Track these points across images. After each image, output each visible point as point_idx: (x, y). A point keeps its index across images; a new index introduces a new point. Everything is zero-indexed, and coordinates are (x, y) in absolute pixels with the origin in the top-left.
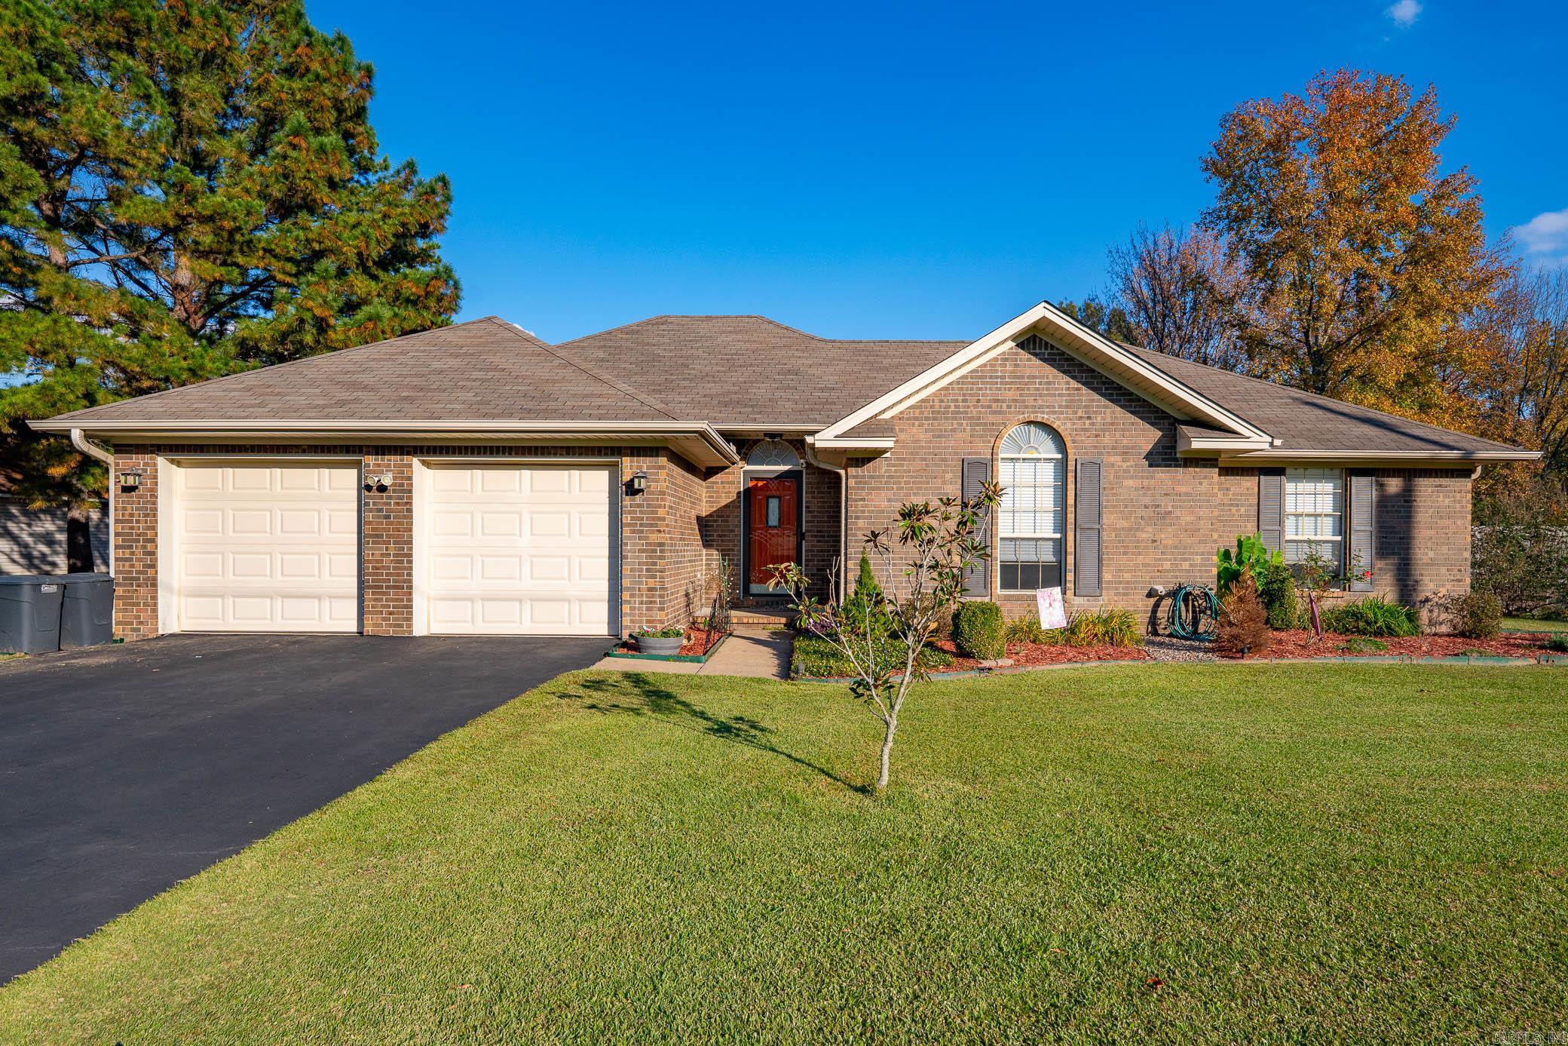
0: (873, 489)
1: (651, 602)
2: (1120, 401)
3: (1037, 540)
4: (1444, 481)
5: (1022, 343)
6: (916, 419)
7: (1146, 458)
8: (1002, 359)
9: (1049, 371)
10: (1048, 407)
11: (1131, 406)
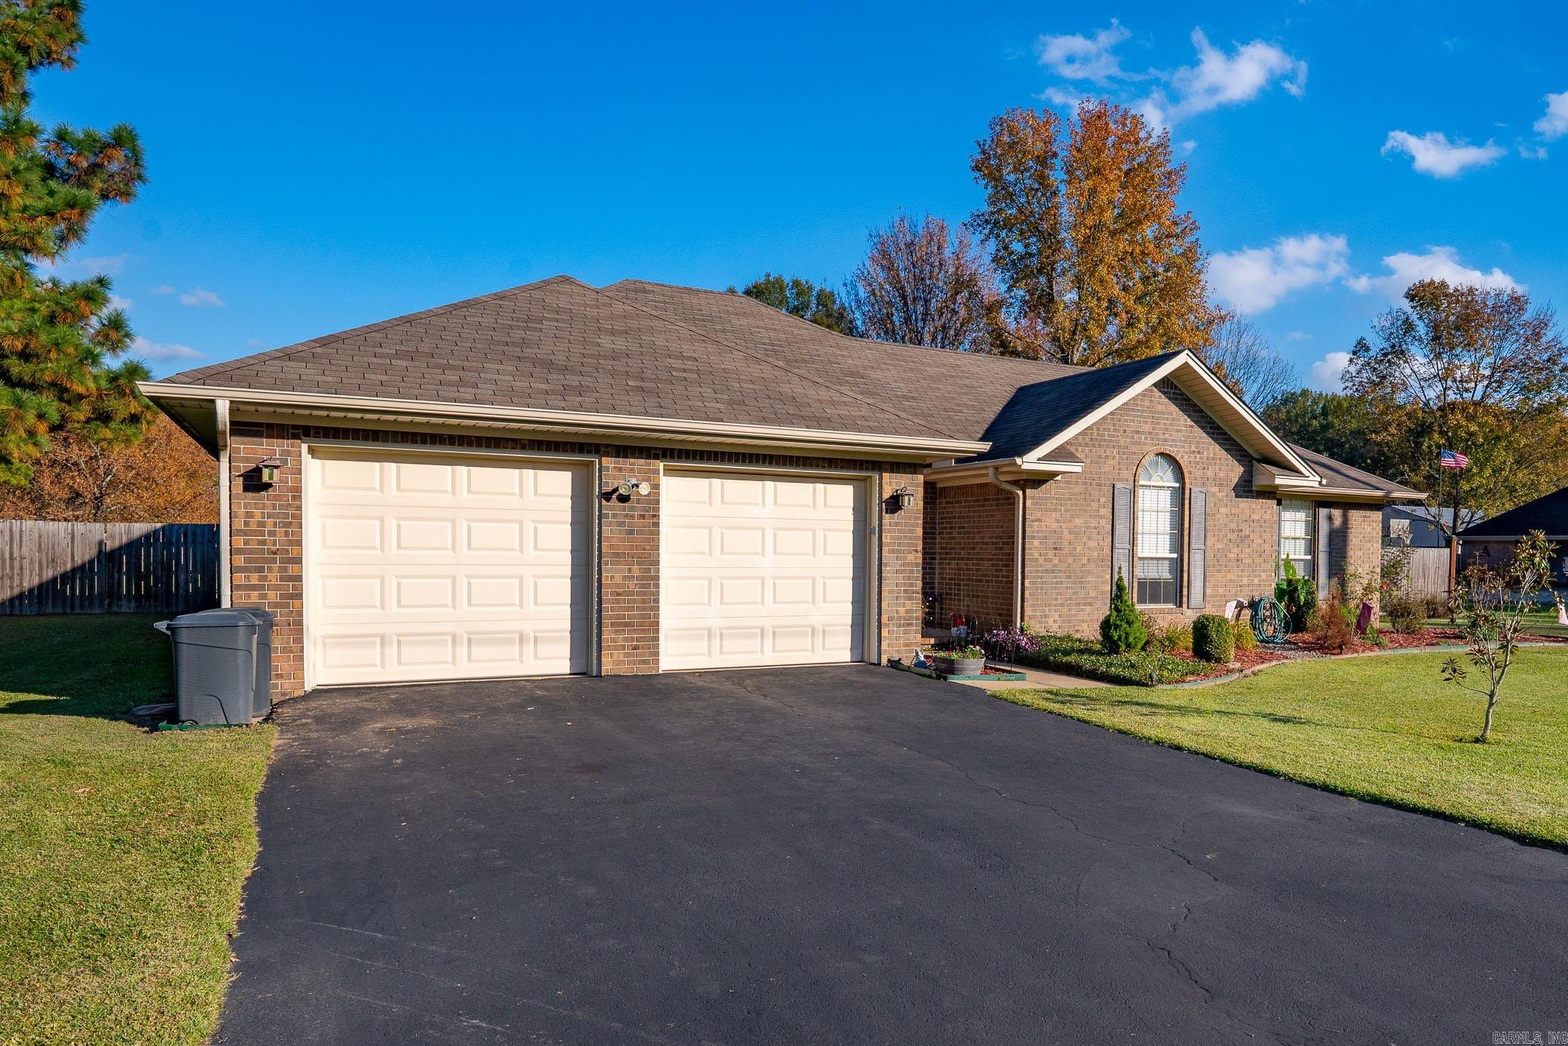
0: (1046, 510)
1: (908, 624)
3: (1158, 559)
4: (1368, 513)
7: (1234, 490)
10: (1172, 441)
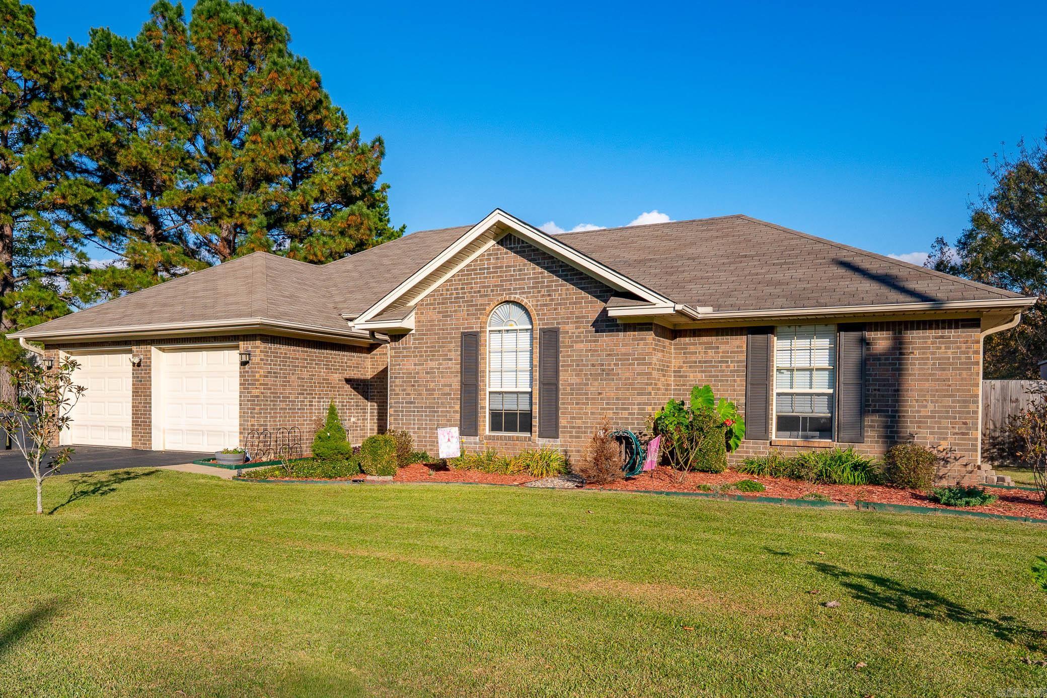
0: (404, 357)
1: (253, 434)
2: (573, 280)
5: (502, 240)
6: (431, 304)
7: (593, 325)
8: (488, 255)
9: (520, 260)
10: (520, 289)
11: (581, 284)
